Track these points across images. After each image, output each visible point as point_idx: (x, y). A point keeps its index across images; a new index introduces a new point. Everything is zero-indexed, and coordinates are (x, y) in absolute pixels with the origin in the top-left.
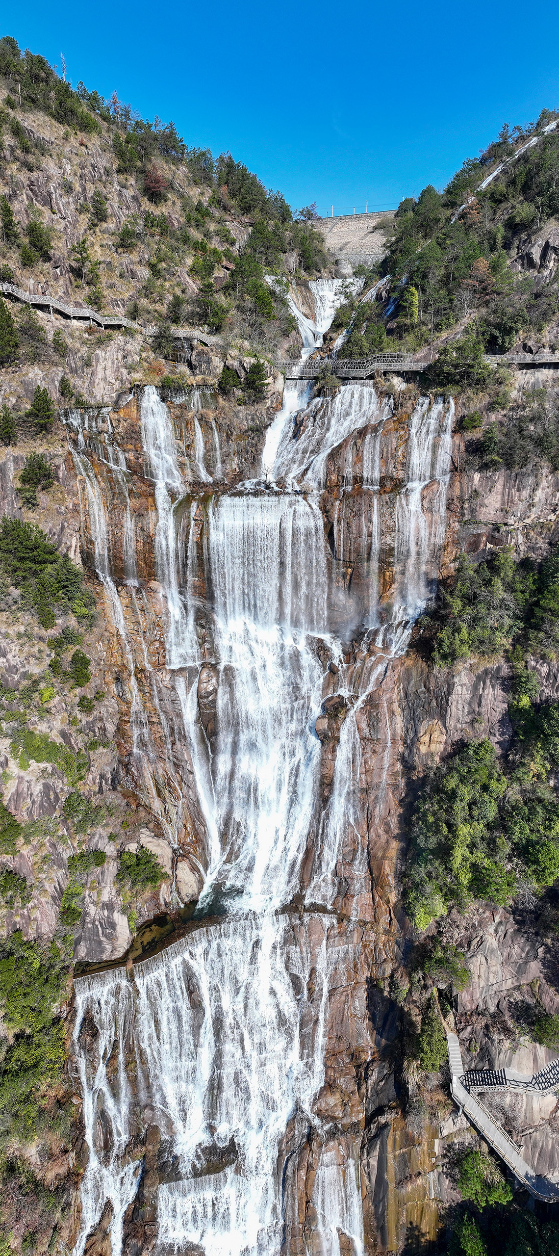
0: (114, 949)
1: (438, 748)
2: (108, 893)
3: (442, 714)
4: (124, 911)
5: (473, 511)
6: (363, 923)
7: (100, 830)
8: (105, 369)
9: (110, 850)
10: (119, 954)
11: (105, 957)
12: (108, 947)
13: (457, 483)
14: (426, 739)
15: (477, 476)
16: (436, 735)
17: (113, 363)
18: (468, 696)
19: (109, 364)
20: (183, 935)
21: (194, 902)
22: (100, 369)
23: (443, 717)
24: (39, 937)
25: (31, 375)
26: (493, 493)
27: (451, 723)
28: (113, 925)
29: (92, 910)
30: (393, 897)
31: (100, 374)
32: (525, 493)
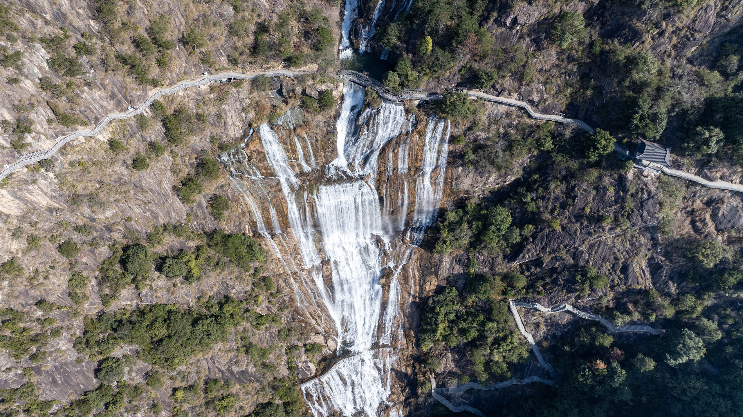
0: (311, 374)
1: (433, 287)
2: (304, 358)
3: (436, 274)
4: (310, 362)
5: (457, 185)
6: (402, 349)
7: (293, 338)
8: (232, 118)
9: (300, 344)
10: (313, 374)
11: (309, 376)
12: (309, 373)
13: (450, 171)
14: (429, 283)
15: (460, 169)
16: (433, 282)
17: (235, 112)
18: (448, 266)
19: (233, 114)
20: (335, 363)
21: (335, 350)
22: (229, 119)
23: (436, 275)
24: (283, 377)
25: (192, 141)
26: (468, 178)
27: (440, 277)
28: (309, 367)
29: (300, 364)
30: (414, 341)
31: (230, 122)
32: (484, 179)
